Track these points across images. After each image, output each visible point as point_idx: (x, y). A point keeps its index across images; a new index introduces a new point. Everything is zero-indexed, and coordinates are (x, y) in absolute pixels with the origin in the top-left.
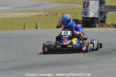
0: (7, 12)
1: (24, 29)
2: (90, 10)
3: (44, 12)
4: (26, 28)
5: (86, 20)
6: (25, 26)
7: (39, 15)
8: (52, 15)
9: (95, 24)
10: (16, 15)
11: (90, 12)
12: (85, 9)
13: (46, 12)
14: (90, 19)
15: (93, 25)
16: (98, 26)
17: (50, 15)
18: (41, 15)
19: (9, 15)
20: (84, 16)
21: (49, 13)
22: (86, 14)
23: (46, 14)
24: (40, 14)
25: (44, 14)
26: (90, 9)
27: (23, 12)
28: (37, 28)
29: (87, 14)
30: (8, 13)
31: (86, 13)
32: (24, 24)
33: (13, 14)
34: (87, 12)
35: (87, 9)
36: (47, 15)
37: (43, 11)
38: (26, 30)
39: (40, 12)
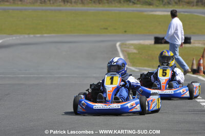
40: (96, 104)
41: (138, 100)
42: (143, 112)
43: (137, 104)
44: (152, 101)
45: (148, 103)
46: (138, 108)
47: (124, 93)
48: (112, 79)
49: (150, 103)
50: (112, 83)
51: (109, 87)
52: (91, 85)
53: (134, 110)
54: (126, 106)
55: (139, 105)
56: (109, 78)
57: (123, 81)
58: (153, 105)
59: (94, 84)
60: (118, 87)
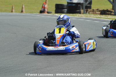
1: (12, 11)
4: (14, 10)
5: (70, 5)
6: (12, 8)
9: (80, 10)
14: (74, 5)
15: (78, 11)
16: (83, 12)
28: (22, 12)
40: (49, 47)
41: (77, 44)
42: (81, 52)
43: (76, 46)
44: (88, 44)
45: (85, 45)
46: (77, 49)
47: (69, 39)
48: (60, 29)
49: (86, 45)
50: (60, 32)
51: (58, 35)
52: (48, 34)
53: (74, 51)
54: (69, 48)
55: (78, 47)
56: (58, 29)
57: (68, 30)
58: (89, 47)
59: (50, 33)
60: (64, 35)
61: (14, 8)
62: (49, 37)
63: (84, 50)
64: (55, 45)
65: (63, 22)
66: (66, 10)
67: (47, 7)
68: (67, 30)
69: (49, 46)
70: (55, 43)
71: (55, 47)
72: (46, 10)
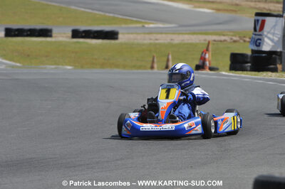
0: (161, 33)
1: (152, 68)
2: (266, 36)
3: (233, 36)
4: (155, 66)
5: (256, 55)
7: (221, 41)
8: (245, 41)
9: (275, 65)
10: (177, 39)
11: (266, 39)
12: (256, 33)
13: (235, 36)
14: (264, 55)
15: (272, 66)
16: (281, 69)
17: (242, 41)
18: (225, 41)
19: (163, 39)
20: (255, 48)
21: (240, 37)
22: (258, 44)
23: (235, 38)
24: (223, 38)
25: (231, 39)
26: (265, 33)
27: (194, 33)
28: (167, 67)
29: (260, 43)
30: (164, 35)
31: (258, 42)
32: (151, 59)
33: (174, 37)
34: (260, 39)
35: (260, 33)
36: (235, 41)
37: (232, 34)
38: (155, 70)
39: (224, 35)
40: (144, 125)
41: (199, 119)
42: (206, 134)
43: (197, 124)
44: (222, 120)
46: (199, 129)
47: (185, 110)
48: (168, 92)
50: (167, 97)
51: (164, 103)
52: (148, 99)
53: (193, 132)
54: (182, 127)
55: (200, 126)
56: (165, 90)
57: (182, 94)
58: (225, 126)
59: (152, 98)
60: (174, 102)
61: (155, 60)
62: (149, 105)
63: (213, 131)
64: (157, 121)
65: (179, 77)
66: (249, 64)
67: (210, 59)
68: (182, 92)
69: (146, 122)
70: (157, 117)
71: (157, 125)
72: (207, 63)
